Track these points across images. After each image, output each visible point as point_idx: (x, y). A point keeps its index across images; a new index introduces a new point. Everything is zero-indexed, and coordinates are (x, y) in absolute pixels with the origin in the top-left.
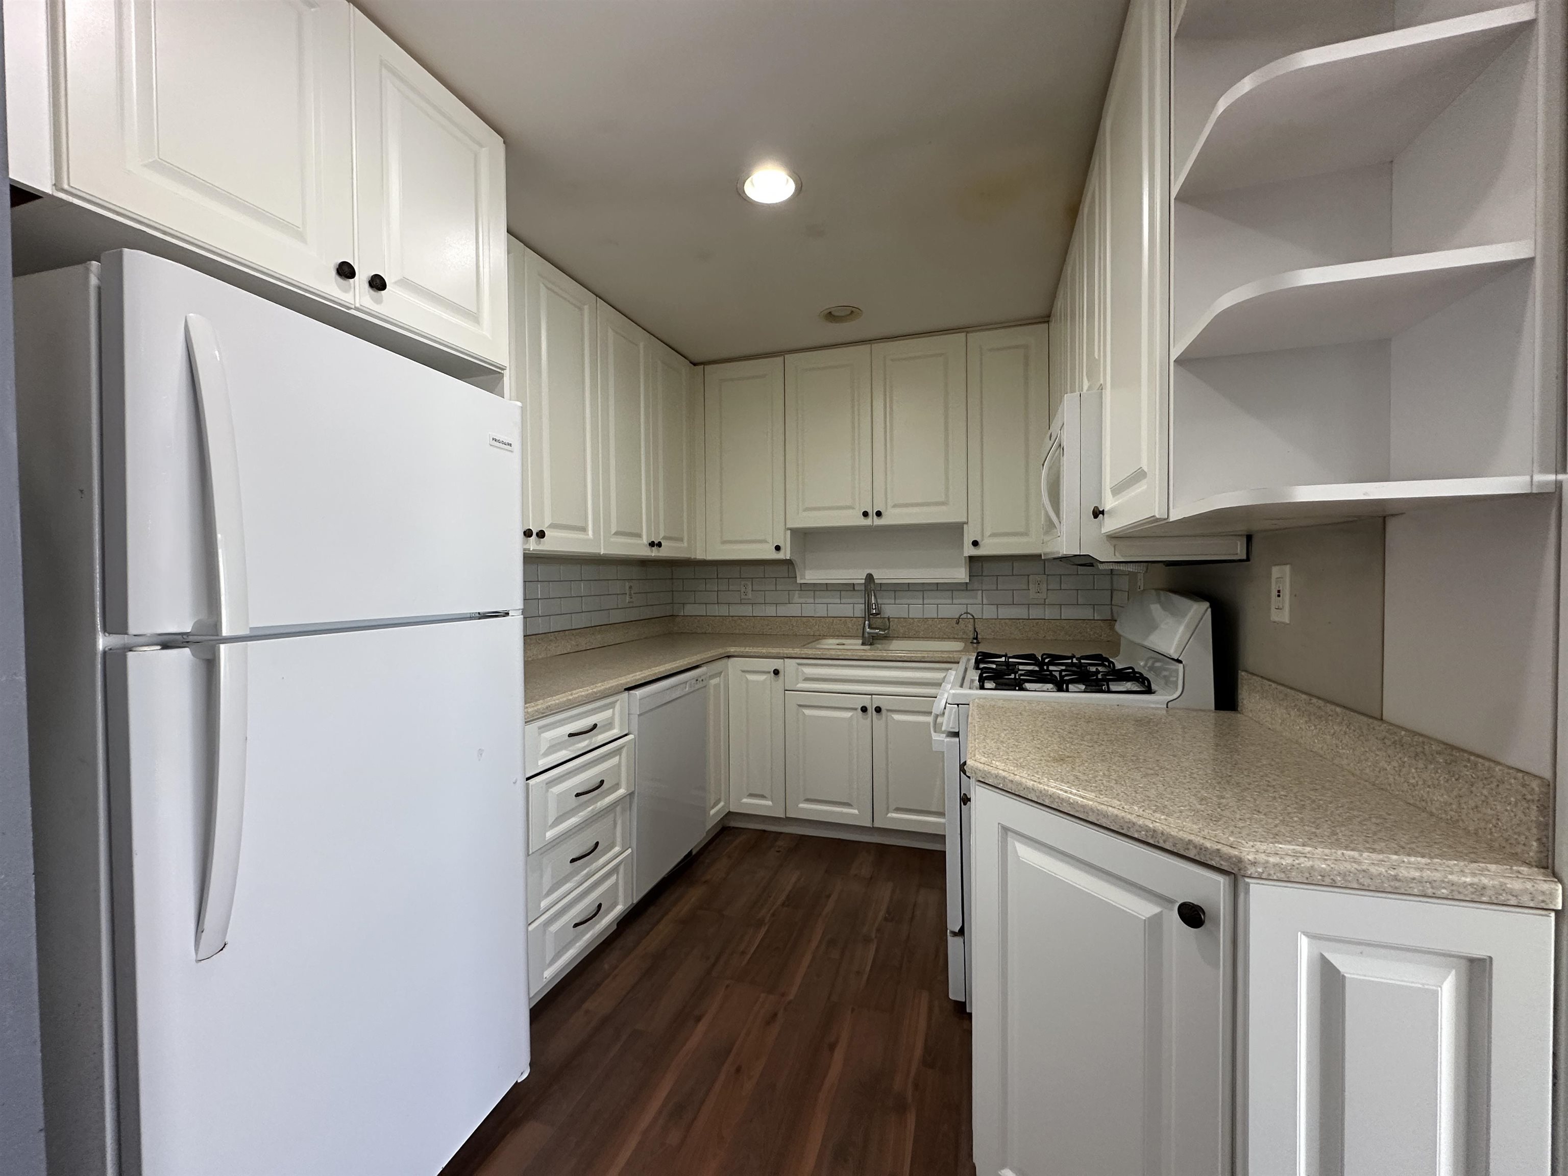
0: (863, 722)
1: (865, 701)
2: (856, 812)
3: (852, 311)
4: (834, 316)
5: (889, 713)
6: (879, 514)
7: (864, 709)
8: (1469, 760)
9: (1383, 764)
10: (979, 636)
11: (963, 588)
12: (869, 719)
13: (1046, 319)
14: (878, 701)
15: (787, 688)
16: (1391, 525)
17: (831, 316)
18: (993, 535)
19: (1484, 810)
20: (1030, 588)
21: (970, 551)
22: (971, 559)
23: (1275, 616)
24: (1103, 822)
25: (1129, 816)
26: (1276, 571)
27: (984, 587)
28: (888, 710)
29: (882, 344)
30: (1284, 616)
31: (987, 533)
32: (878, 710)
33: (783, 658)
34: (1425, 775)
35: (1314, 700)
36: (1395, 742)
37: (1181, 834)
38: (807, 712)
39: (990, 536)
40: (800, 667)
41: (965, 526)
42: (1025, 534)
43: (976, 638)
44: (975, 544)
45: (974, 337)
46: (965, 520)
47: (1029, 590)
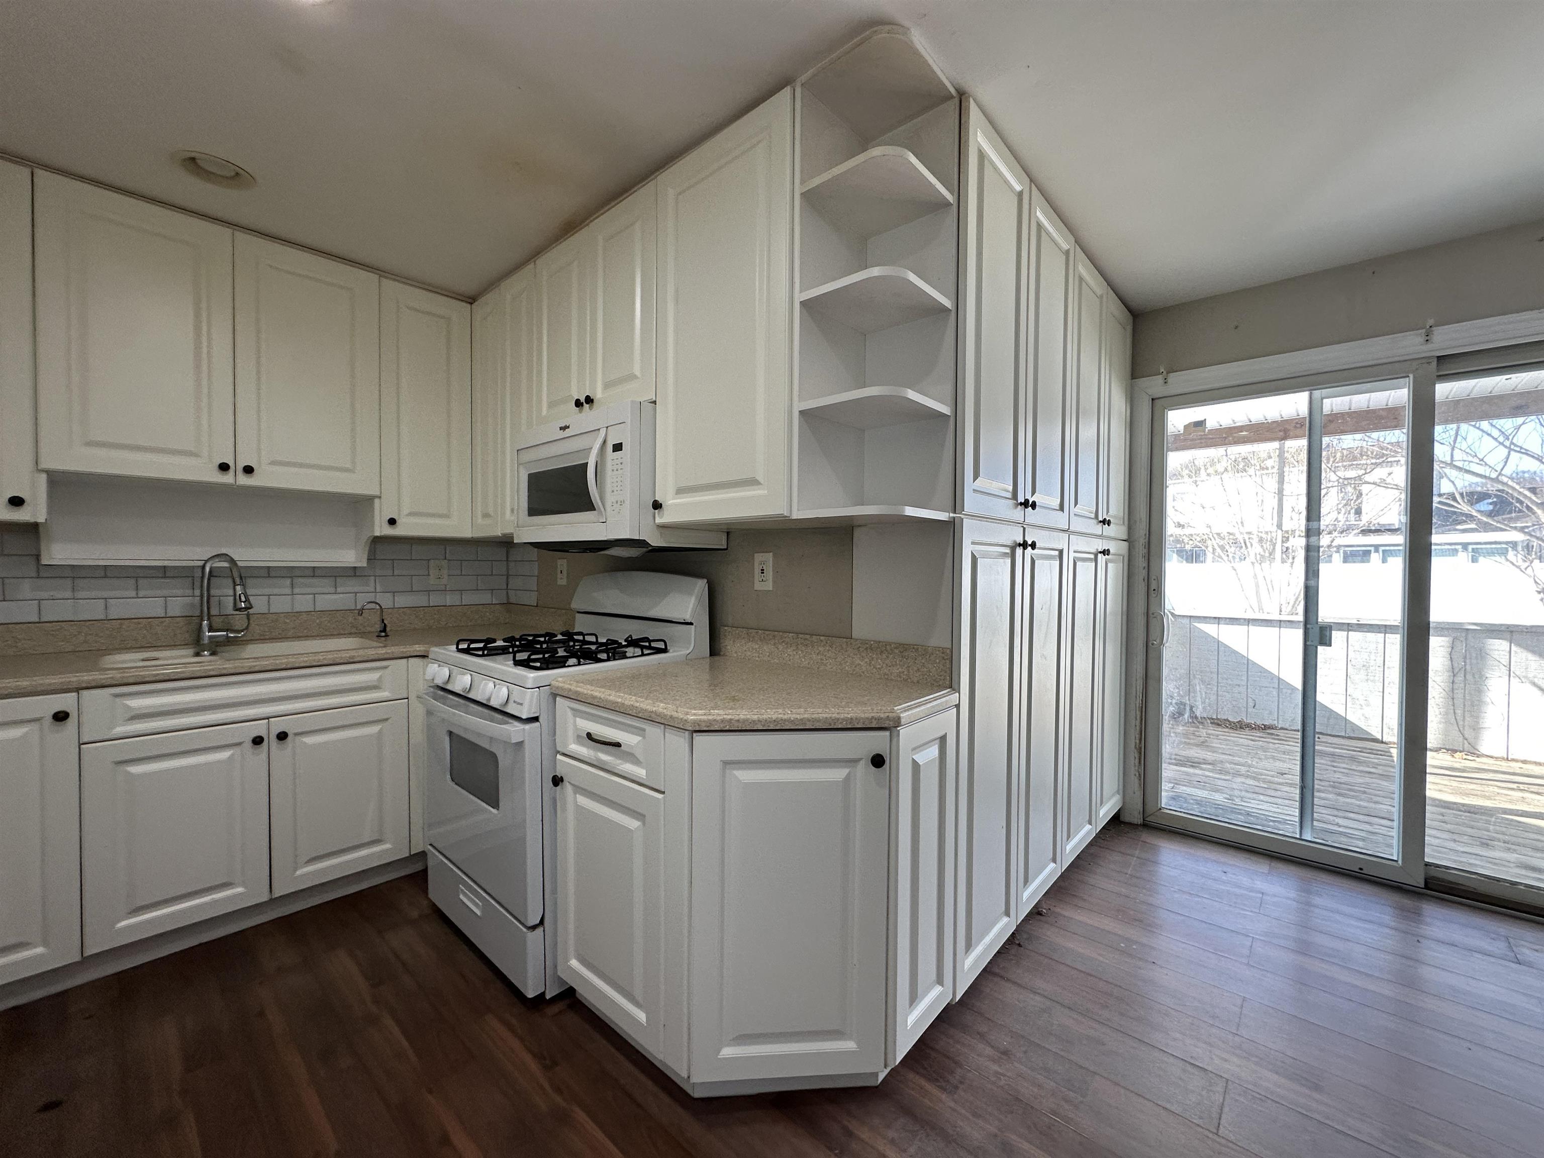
0: (257, 759)
1: (259, 729)
2: (240, 890)
3: (237, 174)
4: (198, 167)
5: (298, 738)
6: (248, 470)
7: (258, 741)
8: (914, 648)
9: (858, 662)
10: (388, 629)
11: (353, 572)
12: (264, 756)
13: (471, 300)
14: (278, 725)
15: (85, 739)
16: (857, 533)
17: (192, 163)
18: (411, 514)
19: (922, 670)
20: (431, 573)
21: (381, 529)
22: (377, 541)
23: (758, 586)
24: (818, 726)
25: (834, 715)
26: (759, 557)
27: (378, 572)
28: (296, 734)
29: (248, 237)
30: (769, 586)
31: (405, 511)
32: (282, 736)
33: (78, 690)
34: (888, 661)
35: (801, 636)
36: (866, 649)
37: (867, 715)
38: (135, 769)
39: (407, 515)
40: (118, 700)
41: (377, 501)
42: (447, 516)
43: (384, 630)
44: (392, 522)
45: (387, 284)
46: (378, 493)
47: (429, 575)
